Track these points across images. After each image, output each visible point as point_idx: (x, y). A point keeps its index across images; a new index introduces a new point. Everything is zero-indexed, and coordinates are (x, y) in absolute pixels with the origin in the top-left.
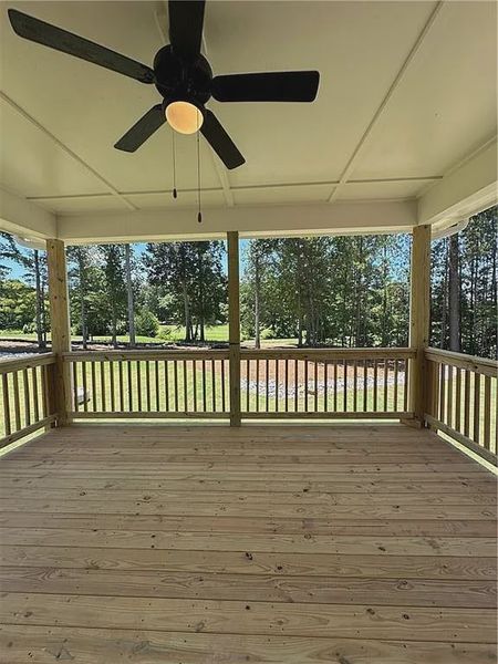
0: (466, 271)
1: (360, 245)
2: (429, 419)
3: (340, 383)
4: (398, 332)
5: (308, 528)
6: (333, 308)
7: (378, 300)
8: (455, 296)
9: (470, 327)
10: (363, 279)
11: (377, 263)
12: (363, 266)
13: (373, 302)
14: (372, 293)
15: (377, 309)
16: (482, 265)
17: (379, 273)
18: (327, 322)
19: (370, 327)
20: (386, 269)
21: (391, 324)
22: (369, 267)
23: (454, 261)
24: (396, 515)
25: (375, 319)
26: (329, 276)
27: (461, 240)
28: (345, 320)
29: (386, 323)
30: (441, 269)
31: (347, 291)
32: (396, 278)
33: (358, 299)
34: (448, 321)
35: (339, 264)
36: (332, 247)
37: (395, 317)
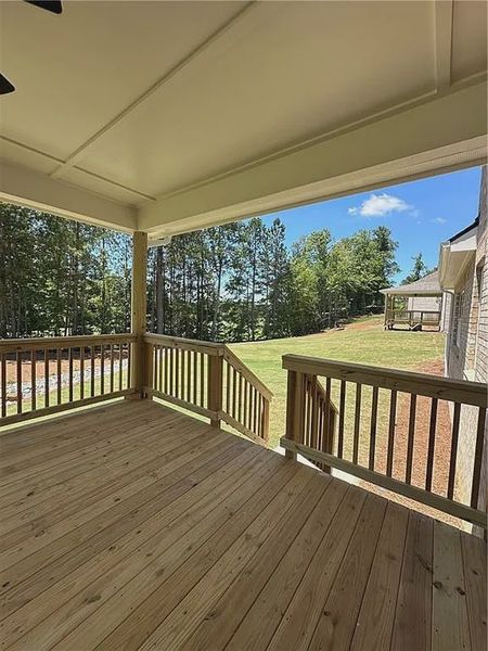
0: (167, 275)
1: (77, 230)
2: (147, 390)
3: (53, 381)
4: (116, 323)
5: (39, 527)
6: (43, 295)
7: (96, 291)
8: (161, 293)
9: (170, 319)
10: (80, 267)
11: (95, 253)
12: (80, 254)
13: (91, 292)
14: (90, 283)
15: (95, 299)
16: (177, 272)
17: (98, 264)
18: (32, 310)
19: (89, 319)
20: (105, 262)
21: (109, 316)
22: (87, 256)
23: (160, 266)
24: (127, 470)
25: (93, 309)
26: (37, 256)
27: (164, 250)
28: (58, 309)
29: (105, 313)
30: (151, 270)
31: (60, 277)
32: (113, 272)
33: (75, 288)
34: (156, 315)
35: (49, 245)
36: (40, 223)
37: (114, 308)
